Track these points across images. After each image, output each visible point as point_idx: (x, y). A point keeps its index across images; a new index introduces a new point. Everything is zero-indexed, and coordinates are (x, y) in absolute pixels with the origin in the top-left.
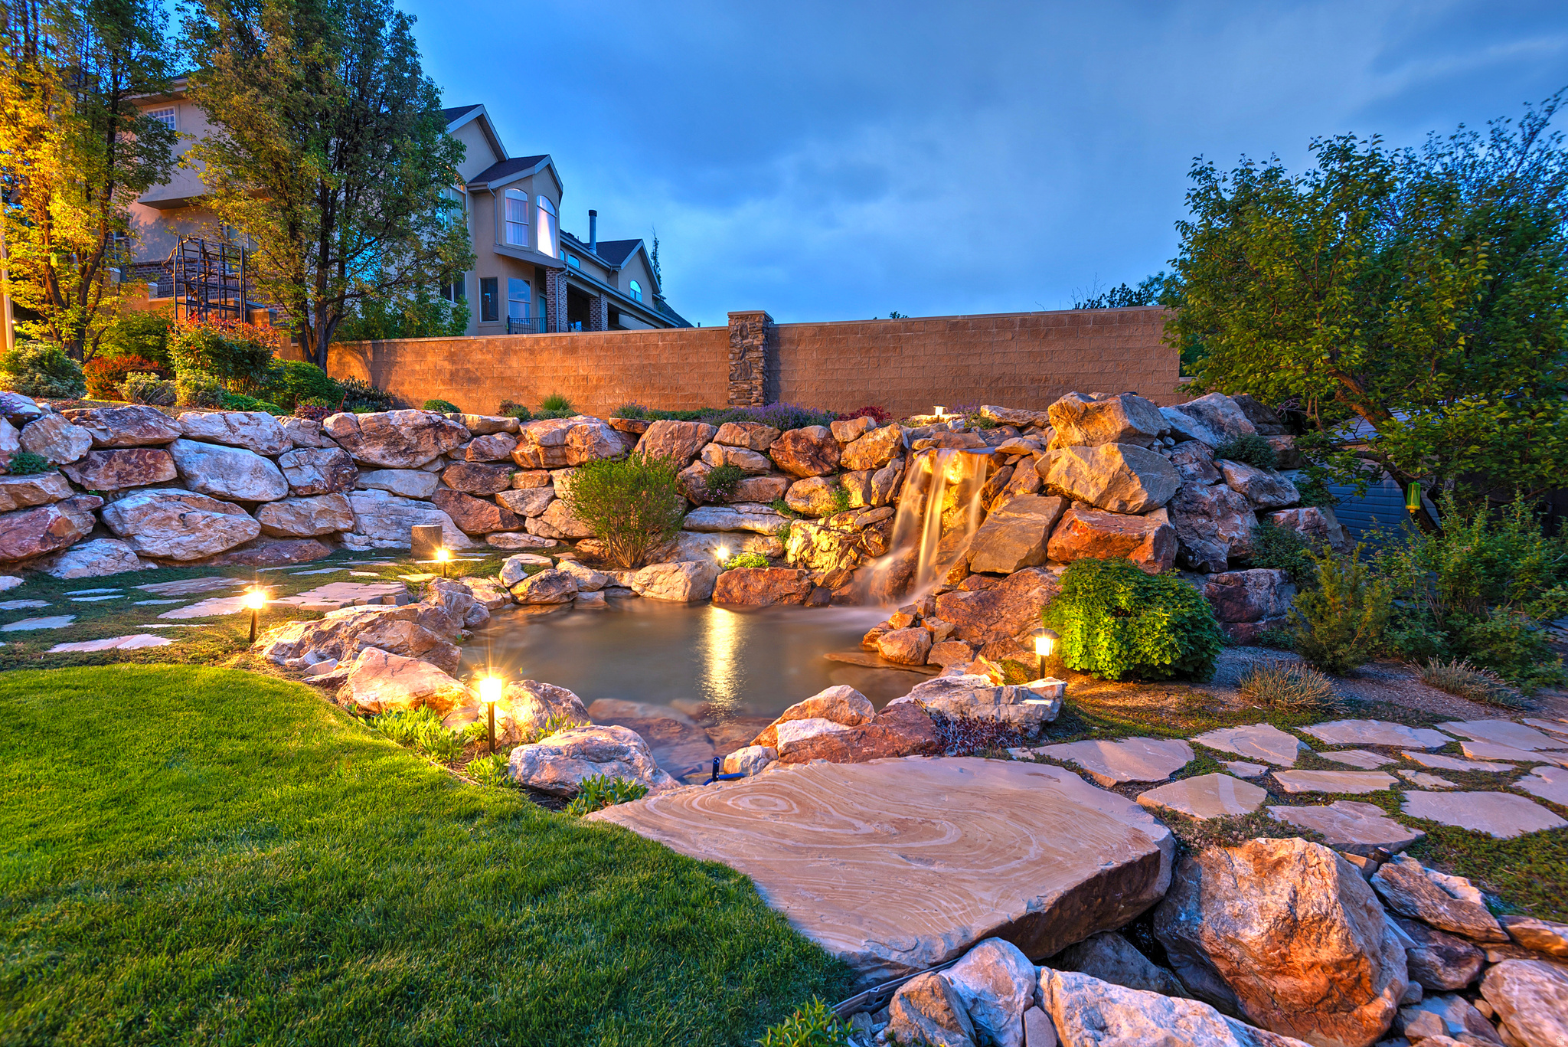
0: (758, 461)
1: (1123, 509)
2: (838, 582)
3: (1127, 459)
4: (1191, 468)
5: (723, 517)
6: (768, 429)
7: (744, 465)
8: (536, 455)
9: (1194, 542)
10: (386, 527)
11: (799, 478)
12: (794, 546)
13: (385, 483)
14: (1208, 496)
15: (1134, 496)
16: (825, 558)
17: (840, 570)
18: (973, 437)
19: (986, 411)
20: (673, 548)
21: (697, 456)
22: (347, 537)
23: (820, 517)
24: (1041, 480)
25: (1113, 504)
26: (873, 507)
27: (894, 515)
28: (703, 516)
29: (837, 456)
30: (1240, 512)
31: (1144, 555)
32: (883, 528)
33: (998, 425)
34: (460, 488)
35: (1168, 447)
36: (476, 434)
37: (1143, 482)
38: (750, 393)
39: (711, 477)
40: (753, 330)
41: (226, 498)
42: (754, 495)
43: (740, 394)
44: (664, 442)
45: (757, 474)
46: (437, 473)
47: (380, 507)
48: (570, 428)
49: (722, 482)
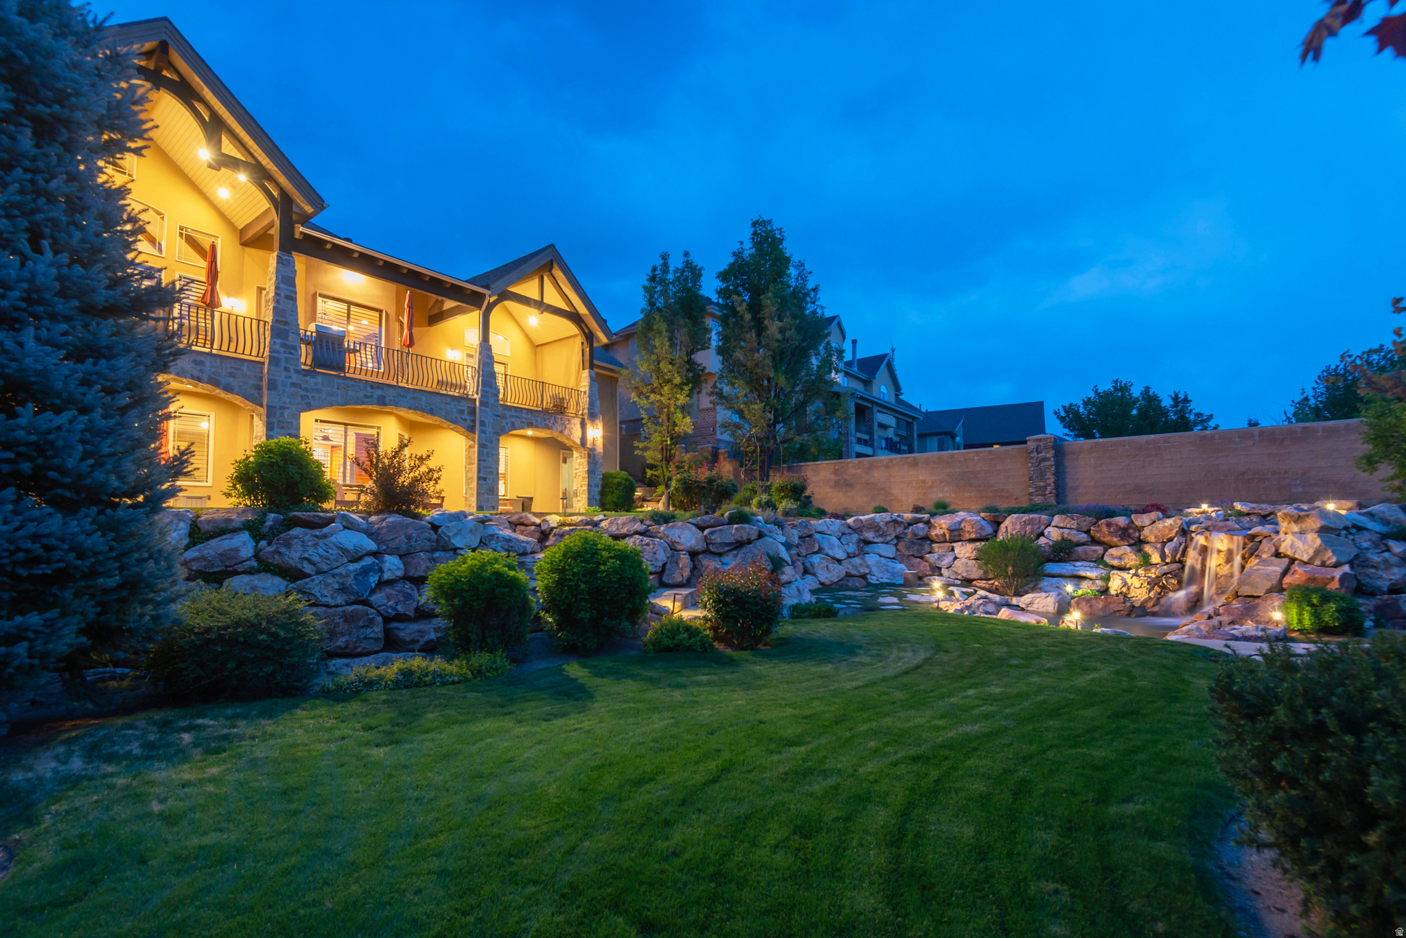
0: (1083, 537)
1: (1323, 564)
2: (1150, 604)
3: (1323, 541)
4: (1365, 545)
5: (1067, 568)
6: (1089, 519)
7: (1075, 539)
8: (944, 535)
9: (1366, 581)
10: (882, 572)
11: (1112, 547)
12: (1115, 585)
13: (876, 550)
14: (1375, 558)
15: (1329, 558)
16: (1139, 591)
17: (1150, 598)
18: (1232, 523)
19: (1238, 506)
20: (1035, 586)
21: (1042, 534)
22: (869, 576)
23: (1130, 569)
24: (1277, 550)
25: (1318, 562)
26: (1167, 564)
27: (1183, 568)
28: (1051, 568)
29: (1137, 534)
30: (1397, 566)
31: (1334, 585)
32: (1177, 575)
33: (1248, 514)
34: (907, 553)
35: (1352, 534)
36: (910, 524)
37: (1333, 552)
38: (1045, 488)
39: (1053, 546)
40: (1045, 448)
41: (833, 558)
42: (1083, 557)
43: (1038, 488)
44: (1018, 527)
45: (1083, 544)
46: (896, 545)
47: (878, 562)
48: (963, 520)
49: (1061, 549)
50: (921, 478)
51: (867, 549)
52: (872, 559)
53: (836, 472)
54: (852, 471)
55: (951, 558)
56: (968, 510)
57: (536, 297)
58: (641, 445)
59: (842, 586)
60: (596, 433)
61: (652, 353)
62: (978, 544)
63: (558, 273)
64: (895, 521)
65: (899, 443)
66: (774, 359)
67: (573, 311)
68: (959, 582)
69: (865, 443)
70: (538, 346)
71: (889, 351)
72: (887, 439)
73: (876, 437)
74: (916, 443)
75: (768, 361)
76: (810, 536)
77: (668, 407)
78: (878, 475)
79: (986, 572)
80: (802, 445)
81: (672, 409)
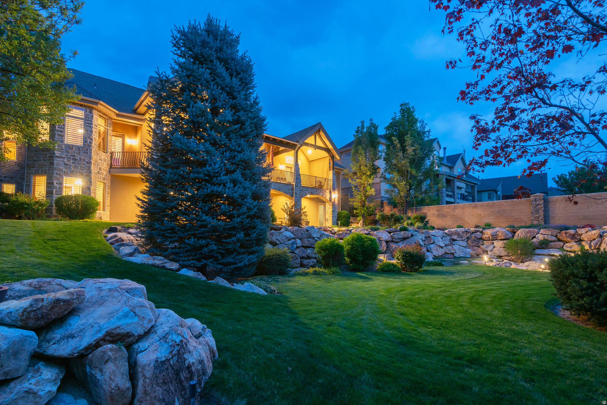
0: (554, 238)
5: (546, 251)
6: (557, 231)
7: (550, 239)
8: (489, 237)
10: (461, 252)
11: (567, 243)
13: (458, 243)
20: (531, 259)
21: (535, 237)
22: (455, 254)
23: (575, 252)
26: (592, 250)
27: (599, 251)
28: (538, 251)
29: (579, 237)
34: (472, 245)
36: (473, 233)
38: (539, 217)
39: (540, 242)
40: (539, 199)
41: (439, 246)
42: (554, 247)
43: (535, 218)
44: (524, 234)
45: (554, 241)
46: (467, 241)
47: (459, 248)
48: (498, 231)
49: (543, 244)
50: (478, 213)
51: (454, 243)
52: (456, 247)
53: (438, 211)
54: (446, 210)
55: (492, 247)
56: (501, 227)
57: (313, 143)
58: (352, 200)
59: (443, 257)
60: (335, 196)
61: (358, 163)
62: (505, 241)
63: (322, 133)
64: (467, 231)
65: (468, 196)
66: (410, 162)
67: (326, 147)
68: (496, 257)
69: (451, 196)
70: (311, 161)
71: (462, 152)
72: (461, 194)
73: (456, 194)
74: (476, 195)
75: (408, 164)
76: (429, 237)
77: (364, 184)
78: (458, 212)
79: (508, 253)
80: (422, 199)
81: (366, 185)
